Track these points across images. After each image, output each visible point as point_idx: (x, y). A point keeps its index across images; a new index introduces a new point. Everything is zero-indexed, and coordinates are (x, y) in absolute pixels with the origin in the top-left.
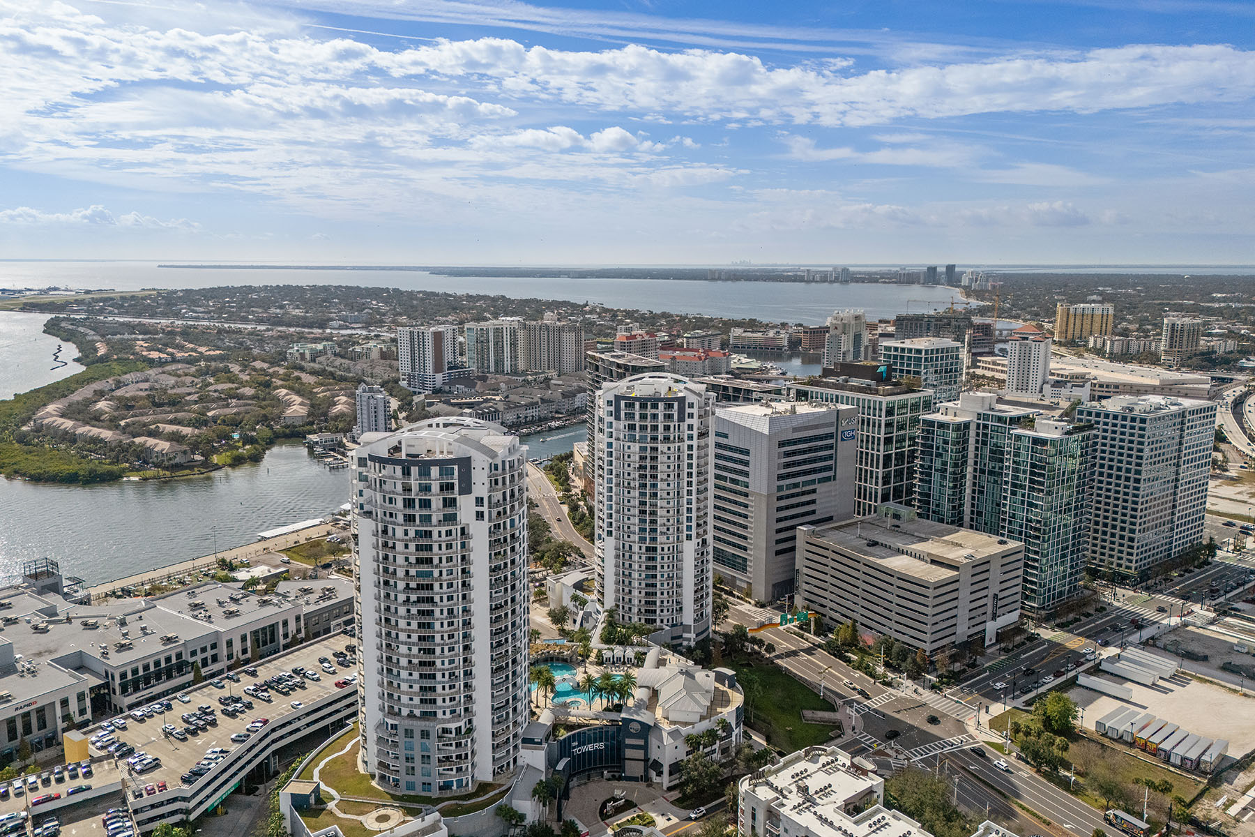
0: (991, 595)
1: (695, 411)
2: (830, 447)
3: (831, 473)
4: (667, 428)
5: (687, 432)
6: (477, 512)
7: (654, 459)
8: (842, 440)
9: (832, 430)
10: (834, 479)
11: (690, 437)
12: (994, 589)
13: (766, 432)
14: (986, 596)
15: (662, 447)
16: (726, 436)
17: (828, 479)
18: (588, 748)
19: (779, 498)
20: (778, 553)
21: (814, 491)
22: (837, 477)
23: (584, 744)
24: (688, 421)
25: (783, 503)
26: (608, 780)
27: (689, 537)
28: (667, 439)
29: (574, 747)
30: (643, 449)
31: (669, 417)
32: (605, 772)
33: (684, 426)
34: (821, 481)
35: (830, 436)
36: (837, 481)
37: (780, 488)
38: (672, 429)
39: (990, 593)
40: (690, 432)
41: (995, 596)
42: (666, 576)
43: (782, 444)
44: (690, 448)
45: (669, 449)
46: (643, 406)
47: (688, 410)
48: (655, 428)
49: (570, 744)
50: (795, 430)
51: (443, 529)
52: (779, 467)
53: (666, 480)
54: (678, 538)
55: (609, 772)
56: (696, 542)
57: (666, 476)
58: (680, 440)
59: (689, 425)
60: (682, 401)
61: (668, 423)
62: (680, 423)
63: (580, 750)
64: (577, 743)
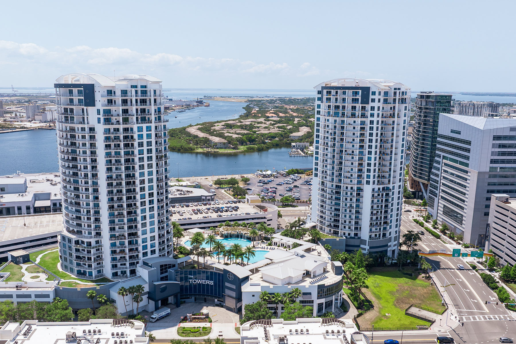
1: (377, 97)
5: (370, 112)
7: (343, 128)
13: (482, 128)
15: (348, 120)
18: (202, 282)
19: (492, 176)
20: (487, 214)
23: (199, 279)
24: (371, 104)
25: (496, 180)
26: (217, 305)
31: (355, 101)
32: (216, 300)
33: (368, 107)
37: (493, 169)
38: (357, 108)
43: (497, 138)
45: (355, 122)
46: (337, 93)
47: (371, 97)
48: (345, 108)
52: (493, 153)
53: (351, 143)
54: (359, 182)
55: (218, 300)
56: (376, 187)
57: (352, 140)
58: (363, 116)
59: (371, 107)
60: (366, 90)
61: (354, 105)
62: (364, 105)
63: (195, 281)
64: (192, 277)
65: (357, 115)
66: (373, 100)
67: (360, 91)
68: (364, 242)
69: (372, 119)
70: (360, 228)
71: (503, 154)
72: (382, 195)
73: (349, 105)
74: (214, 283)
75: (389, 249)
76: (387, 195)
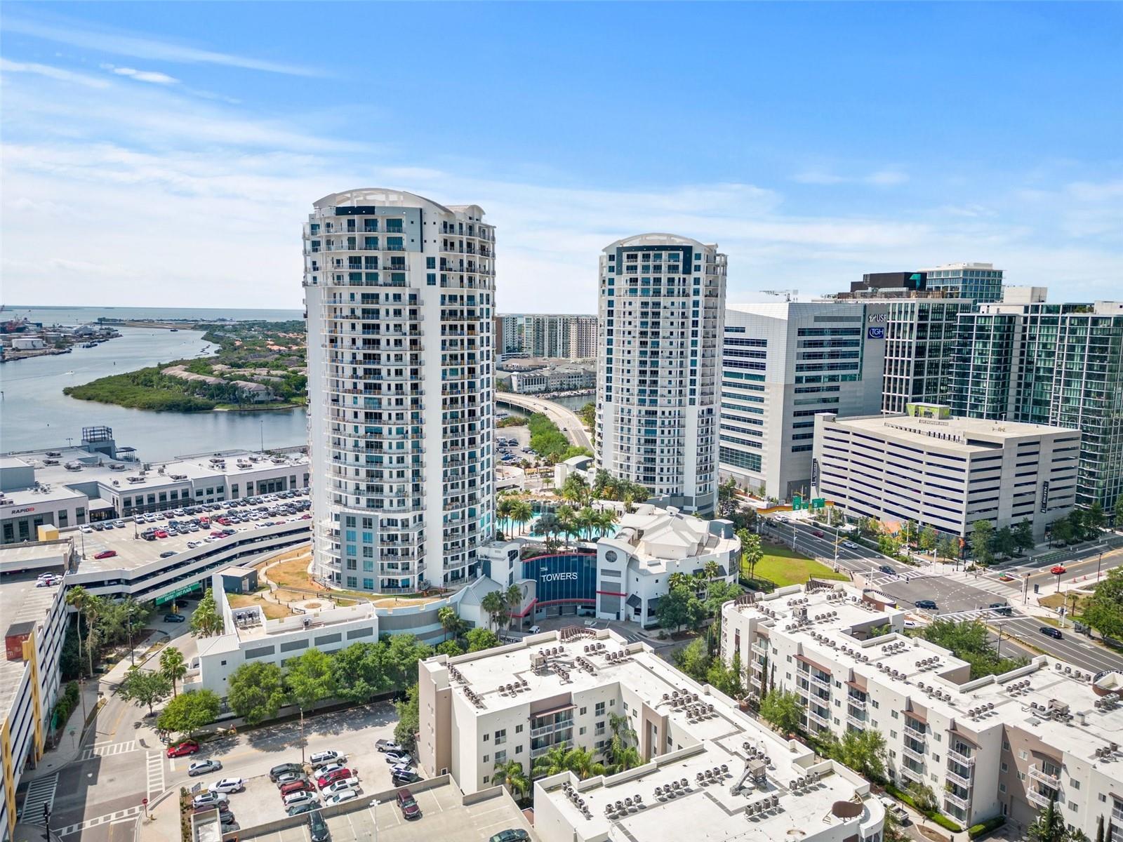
0: (1040, 482)
1: (702, 263)
2: (856, 343)
3: (856, 372)
4: (671, 281)
5: (693, 287)
6: (429, 276)
7: (656, 314)
8: (869, 337)
9: (859, 325)
10: (860, 379)
11: (696, 292)
12: (1044, 475)
13: (785, 317)
14: (1034, 483)
15: (664, 301)
16: (743, 330)
17: (853, 378)
18: (560, 576)
19: (798, 391)
20: (795, 449)
21: (837, 389)
22: (864, 376)
23: (555, 572)
24: (695, 274)
25: (801, 396)
26: (582, 615)
27: (692, 402)
28: (670, 293)
29: (544, 573)
30: (645, 304)
31: (673, 269)
32: (579, 607)
33: (690, 278)
34: (844, 378)
35: (856, 332)
36: (863, 382)
37: (798, 380)
38: (676, 281)
39: (1040, 478)
40: (696, 287)
41: (1046, 484)
42: (666, 442)
43: (802, 332)
44: (696, 304)
45: (673, 304)
46: (646, 257)
47: (695, 262)
48: (658, 281)
49: (538, 569)
50: (817, 319)
51: (392, 291)
52: (798, 356)
53: (668, 338)
54: (680, 402)
55: (583, 607)
56: (700, 408)
57: (668, 334)
58: (685, 294)
59: (695, 279)
60: (688, 250)
61: (672, 275)
62: (685, 276)
63: (549, 578)
64: (546, 569)
65: (676, 292)
66: (698, 268)
67: (681, 253)
68: (688, 501)
69: (696, 298)
71: (810, 356)
73: (664, 276)
74: (579, 575)
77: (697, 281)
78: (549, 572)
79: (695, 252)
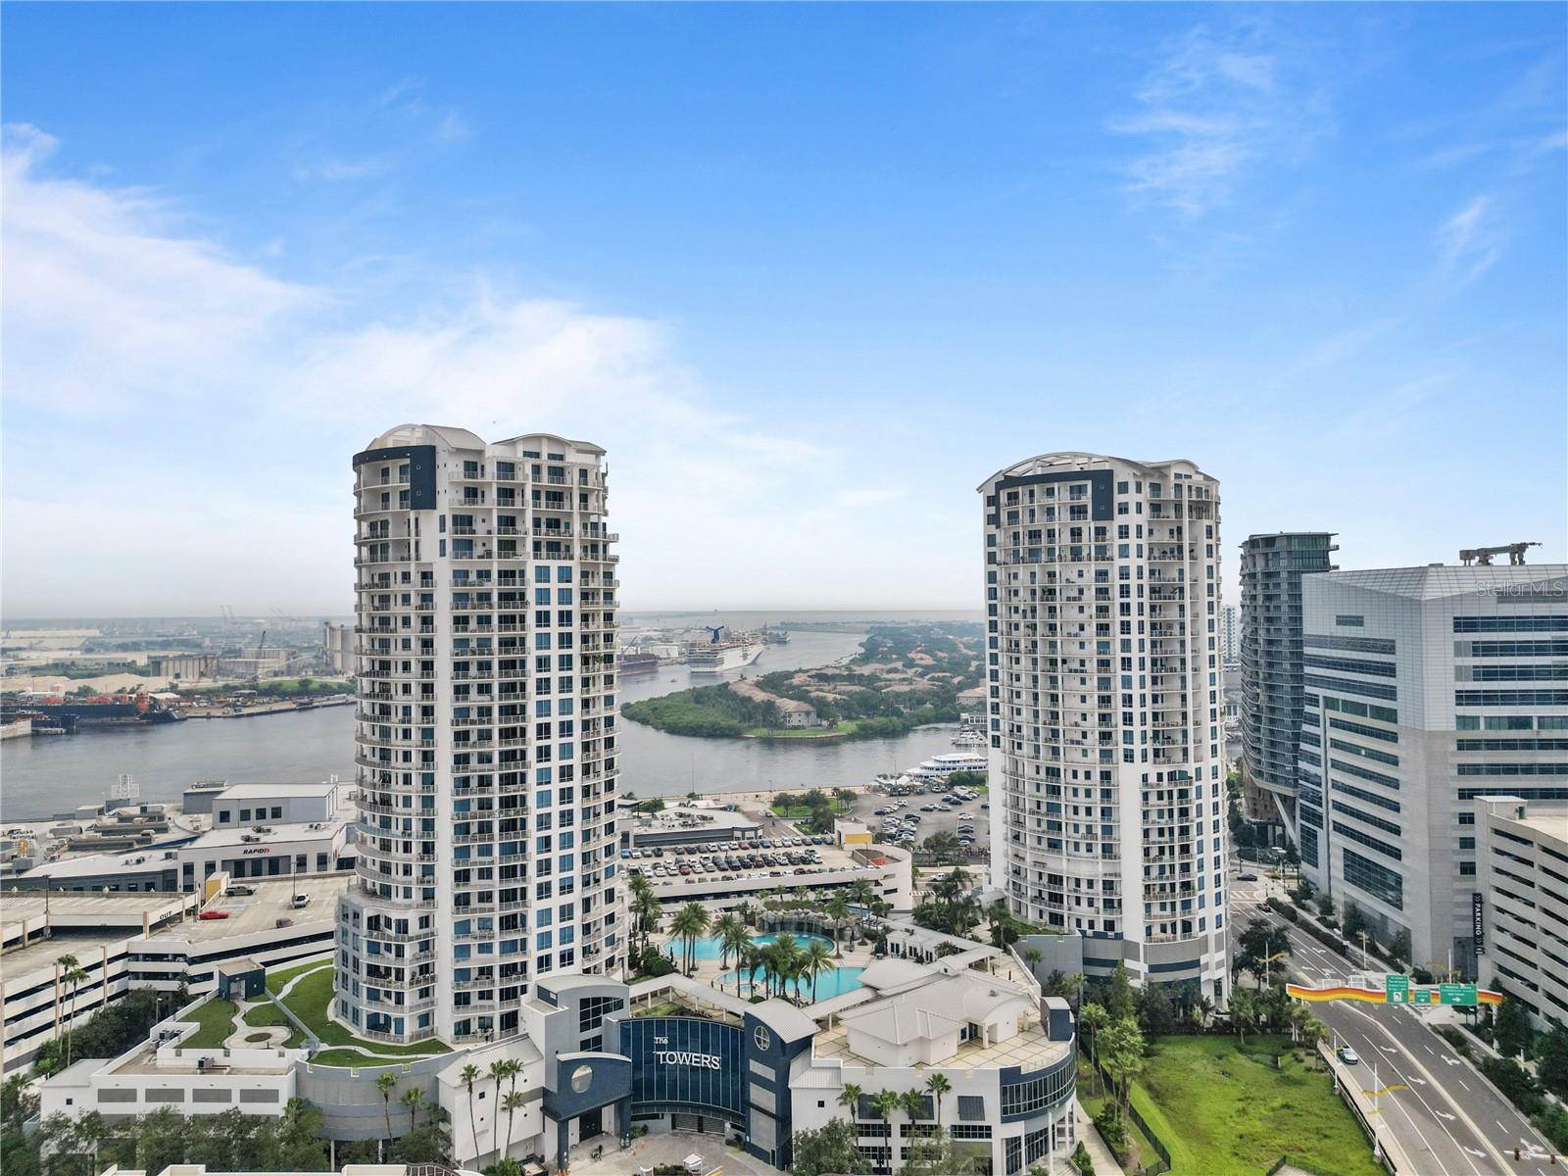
1: (1131, 498)
4: (1076, 533)
5: (1117, 542)
6: (440, 541)
15: (1063, 570)
16: (1358, 621)
18: (691, 1059)
19: (1463, 745)
20: (1465, 869)
23: (683, 1049)
24: (1120, 520)
27: (1129, 757)
28: (1074, 554)
29: (661, 1047)
30: (1034, 577)
31: (1076, 511)
32: (727, 1124)
33: (1110, 527)
37: (1464, 722)
38: (1085, 534)
40: (1123, 541)
43: (1463, 624)
44: (1124, 573)
45: (1081, 574)
47: (1117, 499)
48: (1053, 534)
49: (651, 1039)
50: (1504, 597)
52: (1460, 674)
53: (1076, 635)
54: (1106, 755)
55: (733, 1126)
56: (1151, 769)
57: (1074, 629)
58: (1101, 554)
59: (1121, 527)
60: (1103, 480)
61: (1077, 524)
62: (1101, 524)
63: (672, 1058)
64: (666, 1041)
65: (1085, 553)
66: (1124, 509)
67: (1089, 483)
68: (1131, 950)
69: (1124, 562)
70: (1120, 901)
71: (1489, 674)
72: (1170, 793)
73: (1063, 526)
74: (724, 1063)
75: (1204, 976)
76: (1183, 794)
77: (1124, 532)
78: (672, 1047)
79: (1118, 479)
